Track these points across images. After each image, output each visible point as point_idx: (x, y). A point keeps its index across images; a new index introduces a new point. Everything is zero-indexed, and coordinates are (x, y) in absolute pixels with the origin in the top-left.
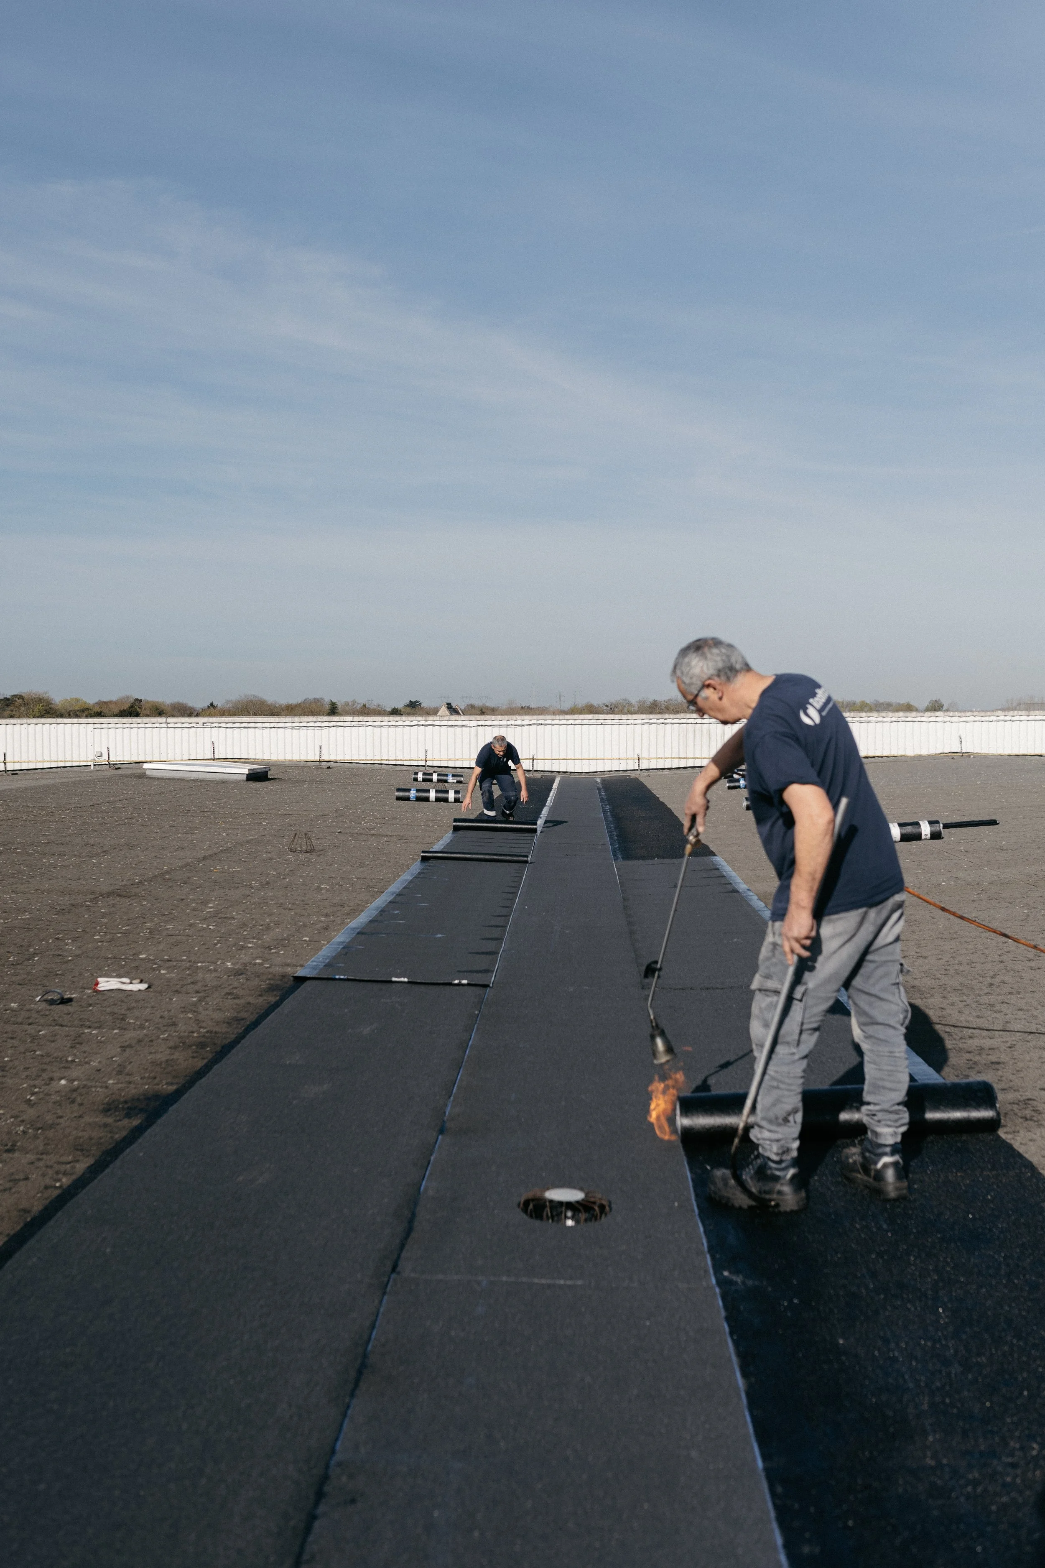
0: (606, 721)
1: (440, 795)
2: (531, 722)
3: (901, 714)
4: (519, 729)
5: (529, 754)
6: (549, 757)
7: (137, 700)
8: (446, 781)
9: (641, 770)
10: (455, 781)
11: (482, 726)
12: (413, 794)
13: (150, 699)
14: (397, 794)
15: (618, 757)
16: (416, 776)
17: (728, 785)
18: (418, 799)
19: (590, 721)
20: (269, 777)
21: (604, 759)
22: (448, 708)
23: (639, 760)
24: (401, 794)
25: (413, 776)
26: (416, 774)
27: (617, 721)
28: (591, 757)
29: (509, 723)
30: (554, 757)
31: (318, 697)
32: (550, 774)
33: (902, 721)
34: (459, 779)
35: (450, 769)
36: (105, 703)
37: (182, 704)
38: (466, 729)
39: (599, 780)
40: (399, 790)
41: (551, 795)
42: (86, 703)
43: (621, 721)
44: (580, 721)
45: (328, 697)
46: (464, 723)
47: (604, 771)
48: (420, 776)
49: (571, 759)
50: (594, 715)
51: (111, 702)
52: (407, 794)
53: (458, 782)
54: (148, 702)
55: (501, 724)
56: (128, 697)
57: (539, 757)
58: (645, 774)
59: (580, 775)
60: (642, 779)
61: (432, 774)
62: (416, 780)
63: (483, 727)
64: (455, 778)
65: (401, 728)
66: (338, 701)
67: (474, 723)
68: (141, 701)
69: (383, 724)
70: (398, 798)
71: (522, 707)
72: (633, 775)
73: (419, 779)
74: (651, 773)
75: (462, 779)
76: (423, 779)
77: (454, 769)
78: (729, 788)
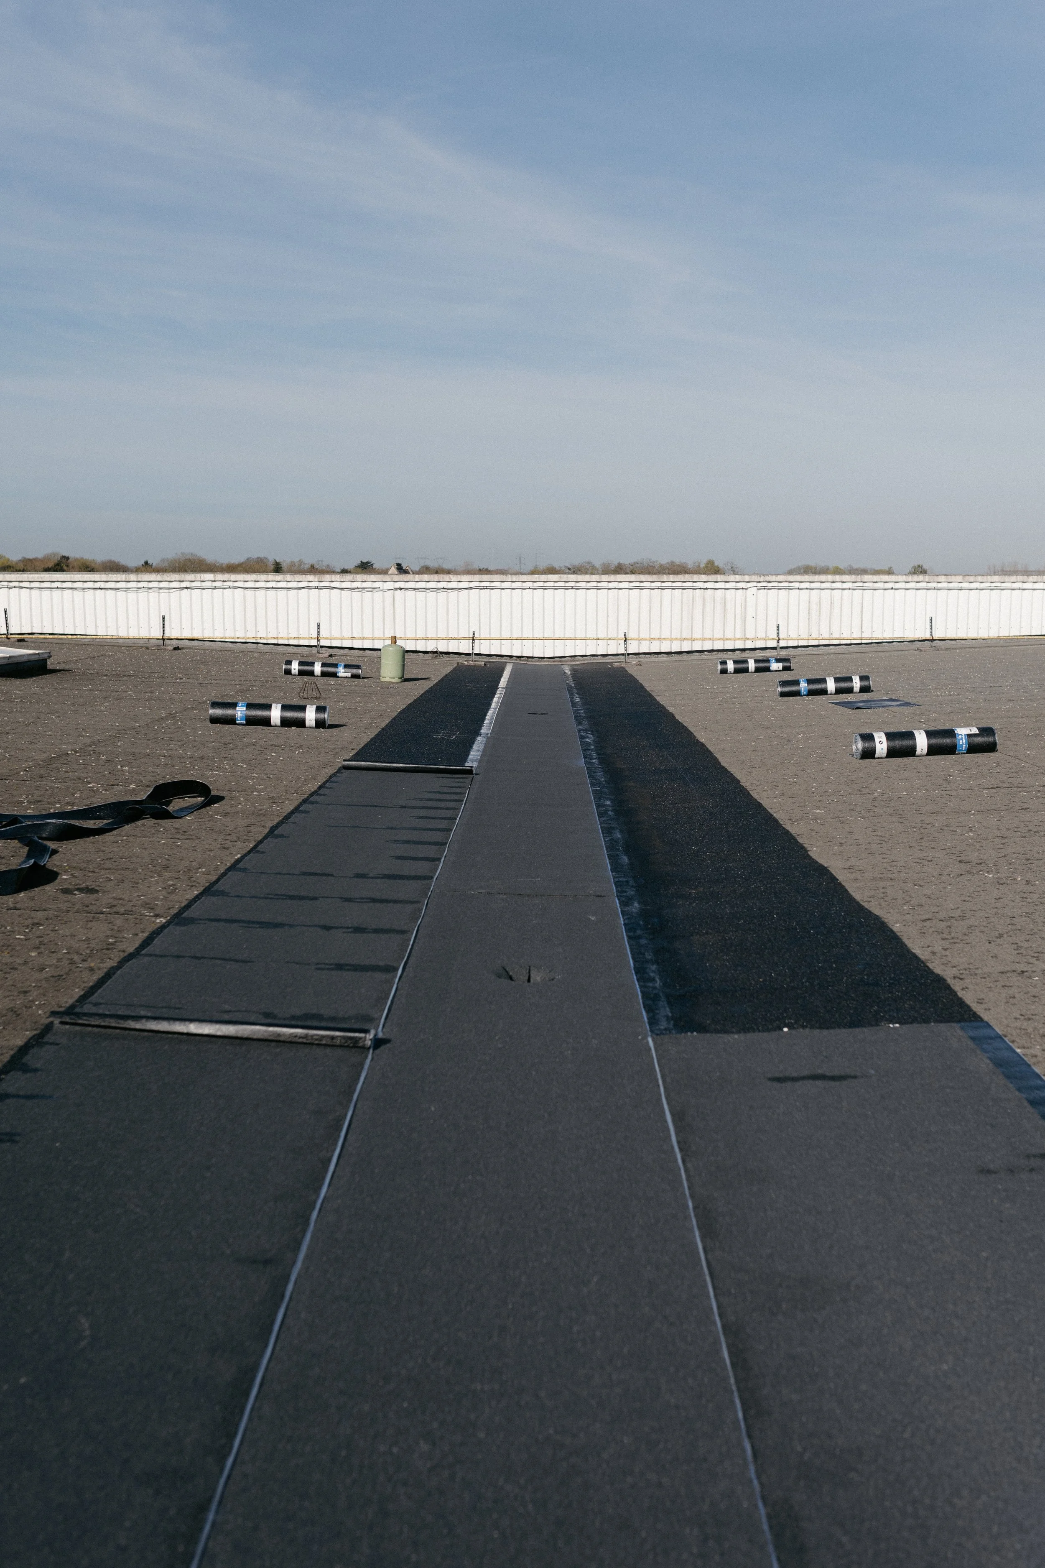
0: (578, 584)
1: (289, 714)
2: (472, 585)
3: (996, 578)
4: (453, 594)
5: (469, 631)
6: (497, 636)
7: (64, 557)
8: (334, 675)
9: (629, 654)
10: (349, 675)
11: (401, 589)
12: (240, 712)
13: (78, 556)
14: (213, 712)
15: (595, 637)
16: (289, 667)
17: (780, 689)
18: (251, 721)
19: (556, 584)
20: (49, 667)
21: (575, 639)
22: (398, 569)
23: (625, 641)
24: (219, 712)
25: (284, 667)
26: (289, 663)
27: (595, 584)
28: (557, 636)
29: (441, 585)
30: (504, 636)
31: (262, 555)
32: (498, 660)
33: (997, 588)
34: (355, 671)
35: (356, 651)
36: (30, 560)
37: (113, 562)
38: (378, 594)
39: (568, 671)
40: (215, 705)
41: (493, 705)
42: (8, 560)
43: (599, 585)
44: (541, 584)
45: (272, 557)
46: (376, 585)
47: (575, 656)
48: (295, 667)
49: (528, 639)
50: (562, 576)
51: (36, 559)
52: (229, 712)
53: (354, 676)
54: (76, 560)
55: (427, 587)
56: (55, 554)
57: (482, 636)
58: (634, 661)
59: (540, 661)
60: (630, 670)
61: (314, 663)
62: (288, 672)
63: (403, 591)
64: (349, 670)
65: (284, 592)
66: (284, 561)
67: (390, 585)
68: (68, 558)
69: (258, 585)
70: (214, 720)
71: (480, 570)
72: (617, 663)
73: (293, 672)
74: (643, 659)
75: (360, 671)
76: (299, 671)
77: (361, 652)
78: (783, 695)
